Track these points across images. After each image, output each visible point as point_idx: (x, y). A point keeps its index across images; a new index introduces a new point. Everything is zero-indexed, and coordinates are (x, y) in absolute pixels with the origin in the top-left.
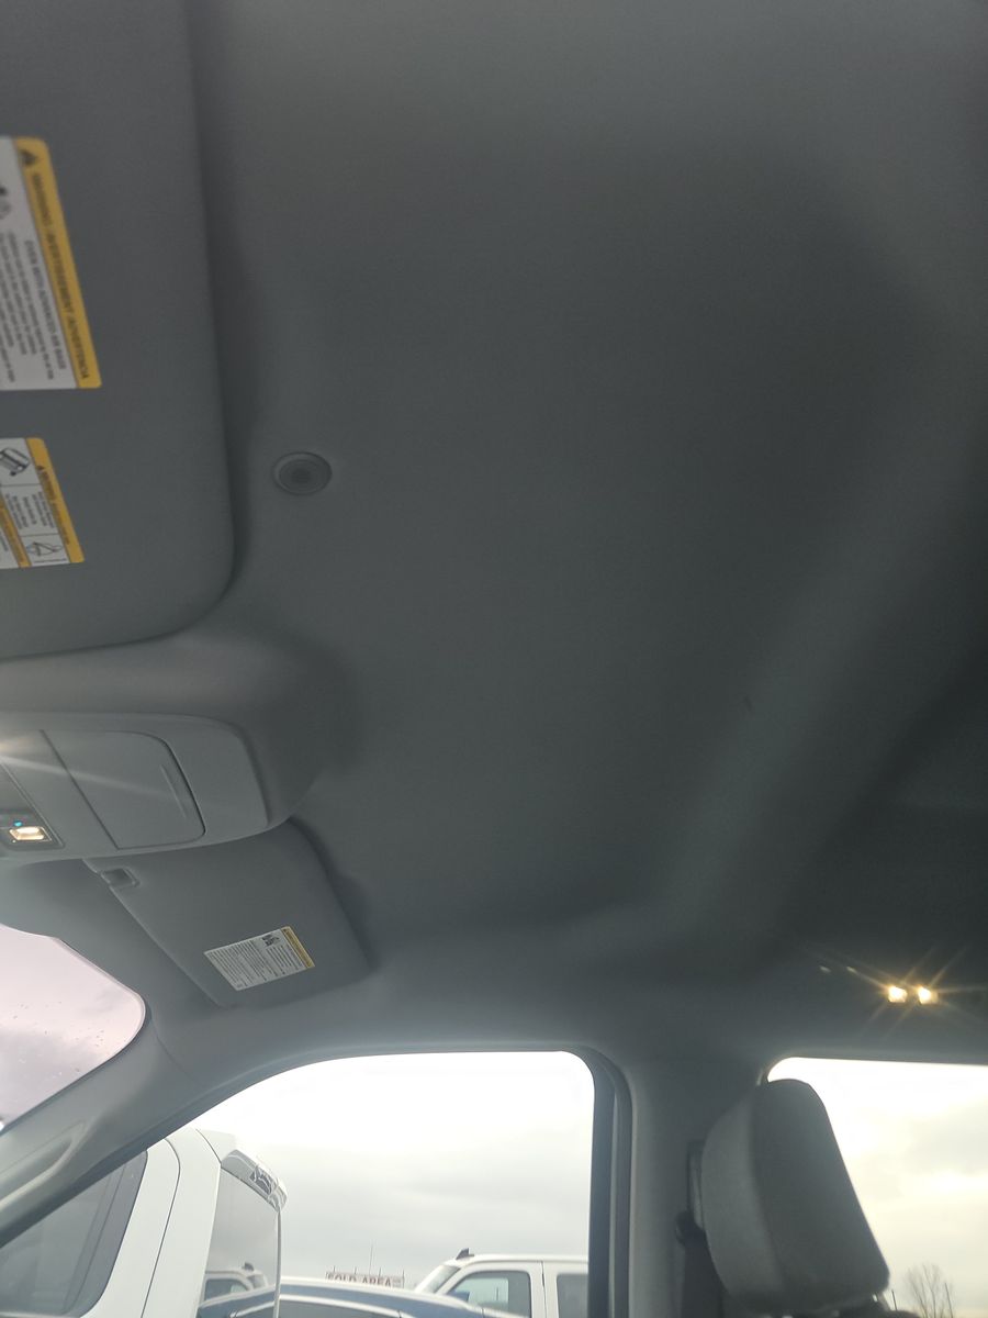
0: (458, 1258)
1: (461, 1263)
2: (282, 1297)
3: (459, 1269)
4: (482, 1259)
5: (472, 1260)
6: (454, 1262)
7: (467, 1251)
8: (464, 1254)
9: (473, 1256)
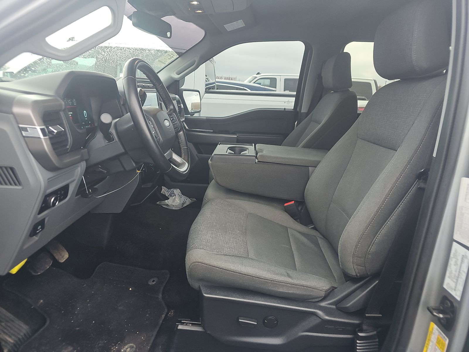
0: (257, 74)
1: (257, 76)
2: (217, 84)
3: (257, 77)
4: (263, 75)
5: (260, 75)
6: (256, 76)
7: (259, 73)
8: (258, 74)
9: (261, 74)
